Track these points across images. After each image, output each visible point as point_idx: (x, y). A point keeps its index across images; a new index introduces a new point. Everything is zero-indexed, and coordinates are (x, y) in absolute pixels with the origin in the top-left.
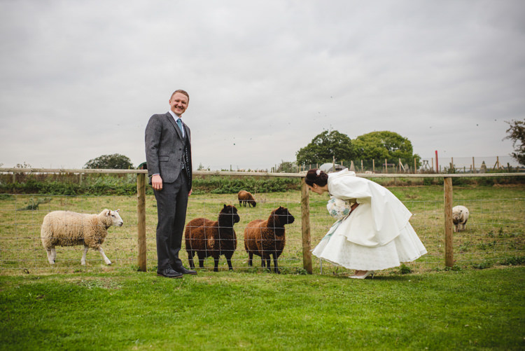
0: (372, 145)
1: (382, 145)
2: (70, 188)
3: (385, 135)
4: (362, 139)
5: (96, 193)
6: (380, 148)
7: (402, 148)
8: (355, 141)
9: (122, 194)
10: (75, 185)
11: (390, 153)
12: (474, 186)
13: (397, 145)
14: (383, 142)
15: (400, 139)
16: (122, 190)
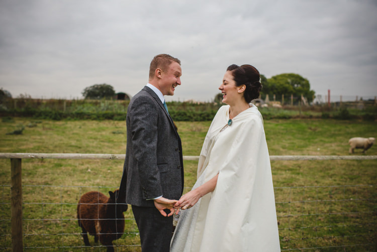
0: (282, 82)
1: (288, 83)
2: (56, 114)
3: (291, 76)
4: (275, 78)
5: (75, 118)
6: (287, 85)
7: (303, 86)
8: (270, 80)
9: (95, 119)
10: (61, 112)
11: (294, 89)
12: (360, 121)
13: (299, 83)
14: (289, 80)
15: (302, 79)
16: (95, 116)
